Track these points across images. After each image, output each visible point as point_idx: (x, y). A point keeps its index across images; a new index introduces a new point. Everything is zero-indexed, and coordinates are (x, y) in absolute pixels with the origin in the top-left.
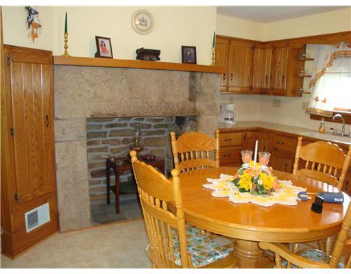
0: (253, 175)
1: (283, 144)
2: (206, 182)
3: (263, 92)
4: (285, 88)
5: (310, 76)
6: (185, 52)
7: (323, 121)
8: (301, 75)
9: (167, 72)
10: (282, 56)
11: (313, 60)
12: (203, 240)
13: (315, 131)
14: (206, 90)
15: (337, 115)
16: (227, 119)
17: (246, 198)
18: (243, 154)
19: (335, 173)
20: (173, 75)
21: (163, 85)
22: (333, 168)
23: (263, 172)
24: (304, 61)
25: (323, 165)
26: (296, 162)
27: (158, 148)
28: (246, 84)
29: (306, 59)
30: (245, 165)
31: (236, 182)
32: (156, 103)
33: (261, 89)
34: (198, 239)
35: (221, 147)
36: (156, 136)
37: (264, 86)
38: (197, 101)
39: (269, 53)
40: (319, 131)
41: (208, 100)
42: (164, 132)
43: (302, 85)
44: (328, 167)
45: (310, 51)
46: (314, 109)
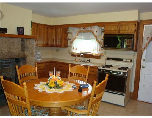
0: (54, 81)
1: (62, 67)
2: (35, 86)
3: (52, 46)
4: (61, 44)
5: (70, 40)
6: (19, 30)
7: (76, 57)
8: (67, 39)
9: (11, 39)
10: (59, 31)
11: (71, 33)
12: (36, 111)
13: (74, 61)
14: (28, 46)
15: (81, 54)
16: (38, 58)
17: (53, 91)
18: (49, 73)
19: (84, 77)
20: (14, 40)
21: (9, 44)
22: (83, 75)
23: (58, 79)
24: (68, 34)
25: (79, 74)
26: (69, 74)
27: (7, 73)
28: (45, 43)
29: (68, 33)
30: (51, 77)
31: (47, 84)
32: (6, 53)
33: (51, 45)
34: (34, 111)
35: (38, 70)
36: (6, 68)
37: (53, 43)
38: (25, 51)
39: (54, 30)
40: (75, 61)
41: (30, 50)
42: (10, 65)
43: (67, 43)
44: (81, 75)
45: (70, 30)
46: (73, 52)
